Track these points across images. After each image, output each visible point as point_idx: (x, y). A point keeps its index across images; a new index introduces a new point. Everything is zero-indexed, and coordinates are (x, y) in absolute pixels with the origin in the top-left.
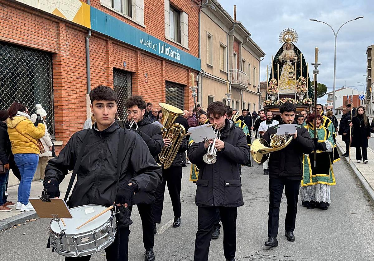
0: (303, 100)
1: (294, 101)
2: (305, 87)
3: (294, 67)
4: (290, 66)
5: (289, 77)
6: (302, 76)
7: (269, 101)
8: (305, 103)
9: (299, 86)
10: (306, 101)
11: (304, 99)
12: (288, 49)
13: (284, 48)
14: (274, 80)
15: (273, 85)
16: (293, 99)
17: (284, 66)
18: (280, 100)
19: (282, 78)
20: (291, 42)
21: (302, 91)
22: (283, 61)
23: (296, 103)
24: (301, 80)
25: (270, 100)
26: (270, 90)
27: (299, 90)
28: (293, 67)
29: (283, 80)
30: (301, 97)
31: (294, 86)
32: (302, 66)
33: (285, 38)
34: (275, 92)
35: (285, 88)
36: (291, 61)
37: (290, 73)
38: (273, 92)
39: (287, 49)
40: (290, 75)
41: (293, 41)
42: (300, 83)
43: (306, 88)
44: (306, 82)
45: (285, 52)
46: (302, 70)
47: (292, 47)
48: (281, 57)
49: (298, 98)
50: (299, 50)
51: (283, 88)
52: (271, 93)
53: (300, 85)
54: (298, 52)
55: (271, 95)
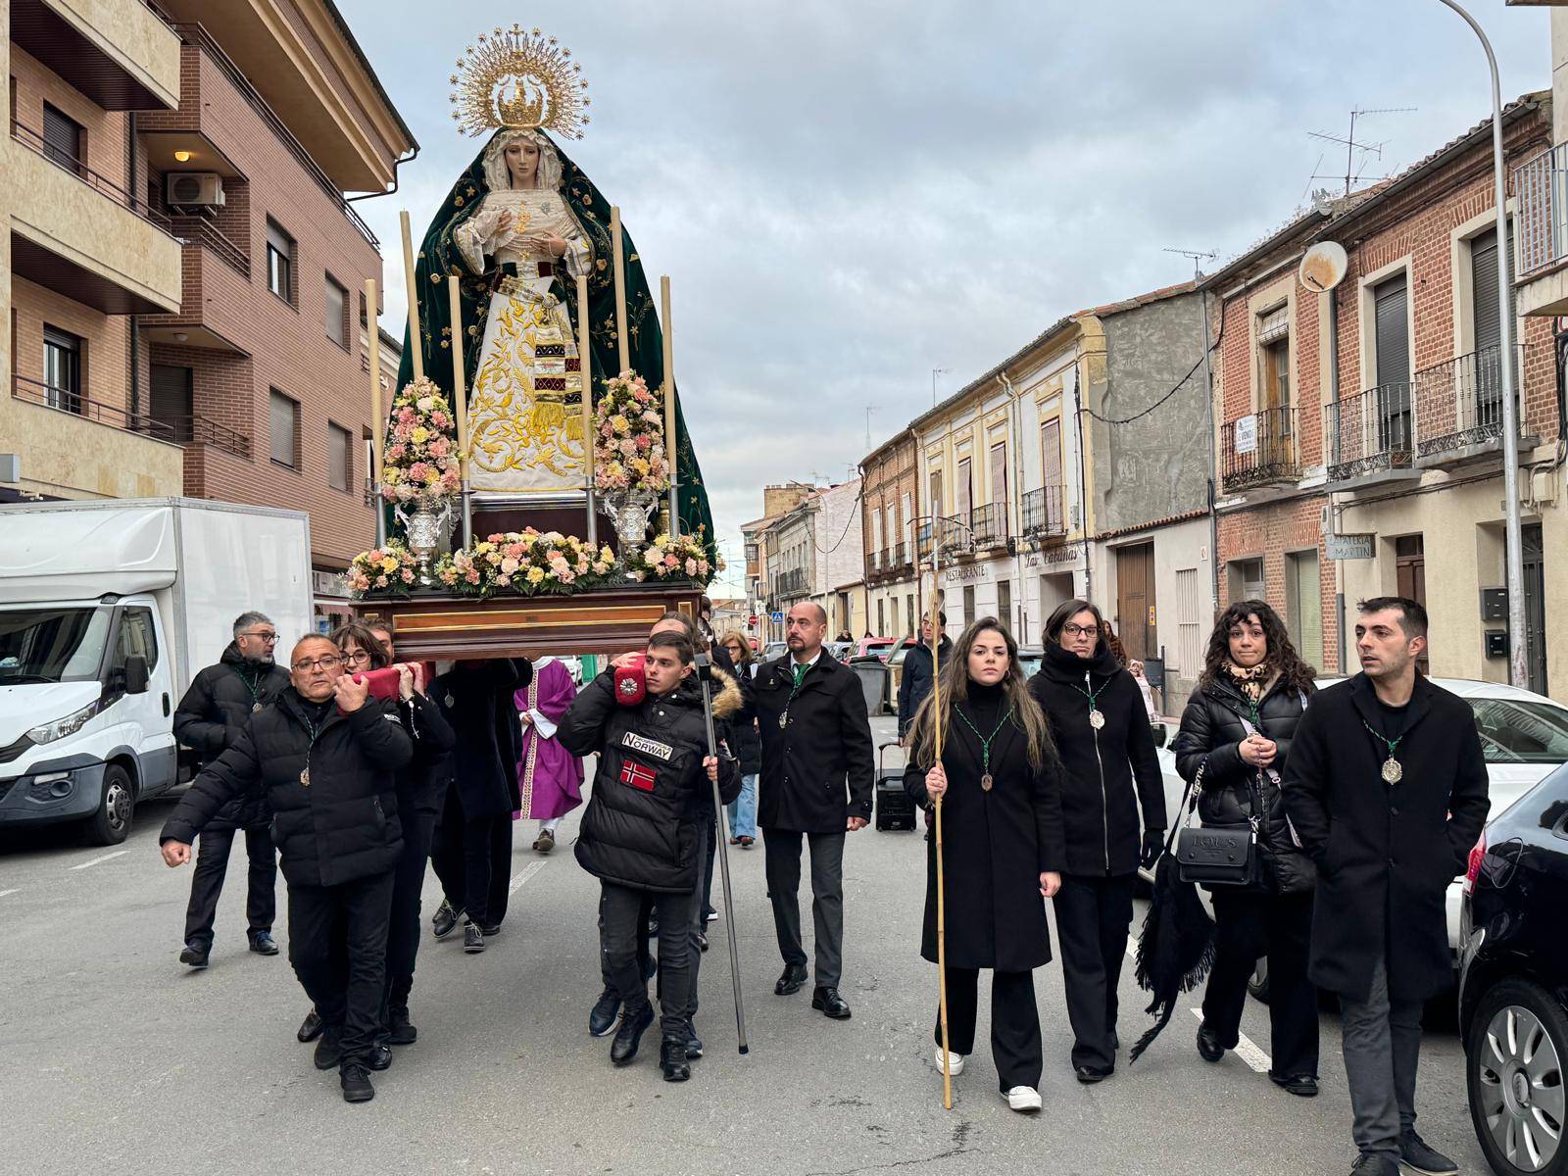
0: (642, 548)
1: (581, 556)
2: (658, 450)
3: (573, 313)
4: (539, 300)
5: (542, 383)
6: (626, 371)
7: (401, 550)
8: (660, 570)
9: (612, 444)
10: (666, 553)
11: (650, 537)
12: (523, 183)
13: (495, 172)
14: (427, 396)
15: (420, 434)
16: (573, 541)
17: (499, 303)
18: (482, 547)
19: (488, 387)
20: (540, 132)
21: (635, 478)
22: (490, 261)
23: (600, 567)
24: (623, 396)
25: (406, 544)
26: (395, 471)
27: (618, 471)
28: (562, 310)
29: (499, 399)
30: (632, 525)
31: (575, 447)
32: (629, 310)
33: (494, 96)
34: (436, 485)
35: (513, 463)
36: (544, 270)
37: (542, 351)
38: (422, 485)
39: (511, 179)
40: (545, 366)
41: (551, 121)
42: (620, 423)
43: (665, 456)
44: (661, 411)
45: (499, 200)
46: (630, 336)
47: (552, 171)
48: (468, 234)
49: (608, 534)
50: (597, 196)
51: (498, 462)
52: (405, 491)
53: (618, 436)
54: (589, 208)
55: (411, 508)
